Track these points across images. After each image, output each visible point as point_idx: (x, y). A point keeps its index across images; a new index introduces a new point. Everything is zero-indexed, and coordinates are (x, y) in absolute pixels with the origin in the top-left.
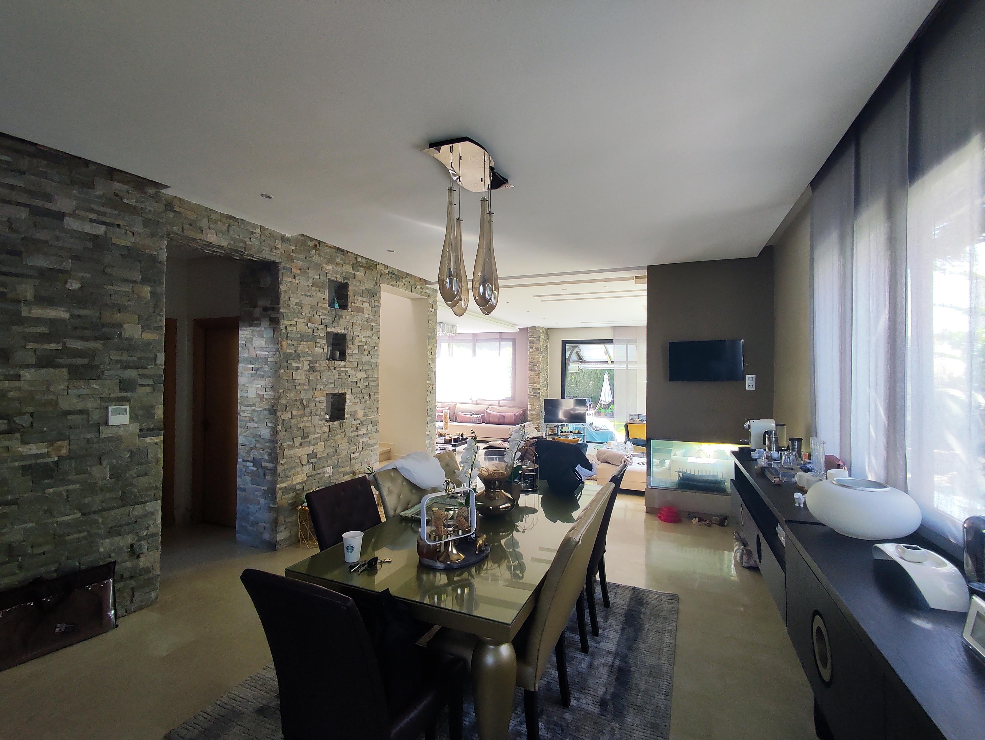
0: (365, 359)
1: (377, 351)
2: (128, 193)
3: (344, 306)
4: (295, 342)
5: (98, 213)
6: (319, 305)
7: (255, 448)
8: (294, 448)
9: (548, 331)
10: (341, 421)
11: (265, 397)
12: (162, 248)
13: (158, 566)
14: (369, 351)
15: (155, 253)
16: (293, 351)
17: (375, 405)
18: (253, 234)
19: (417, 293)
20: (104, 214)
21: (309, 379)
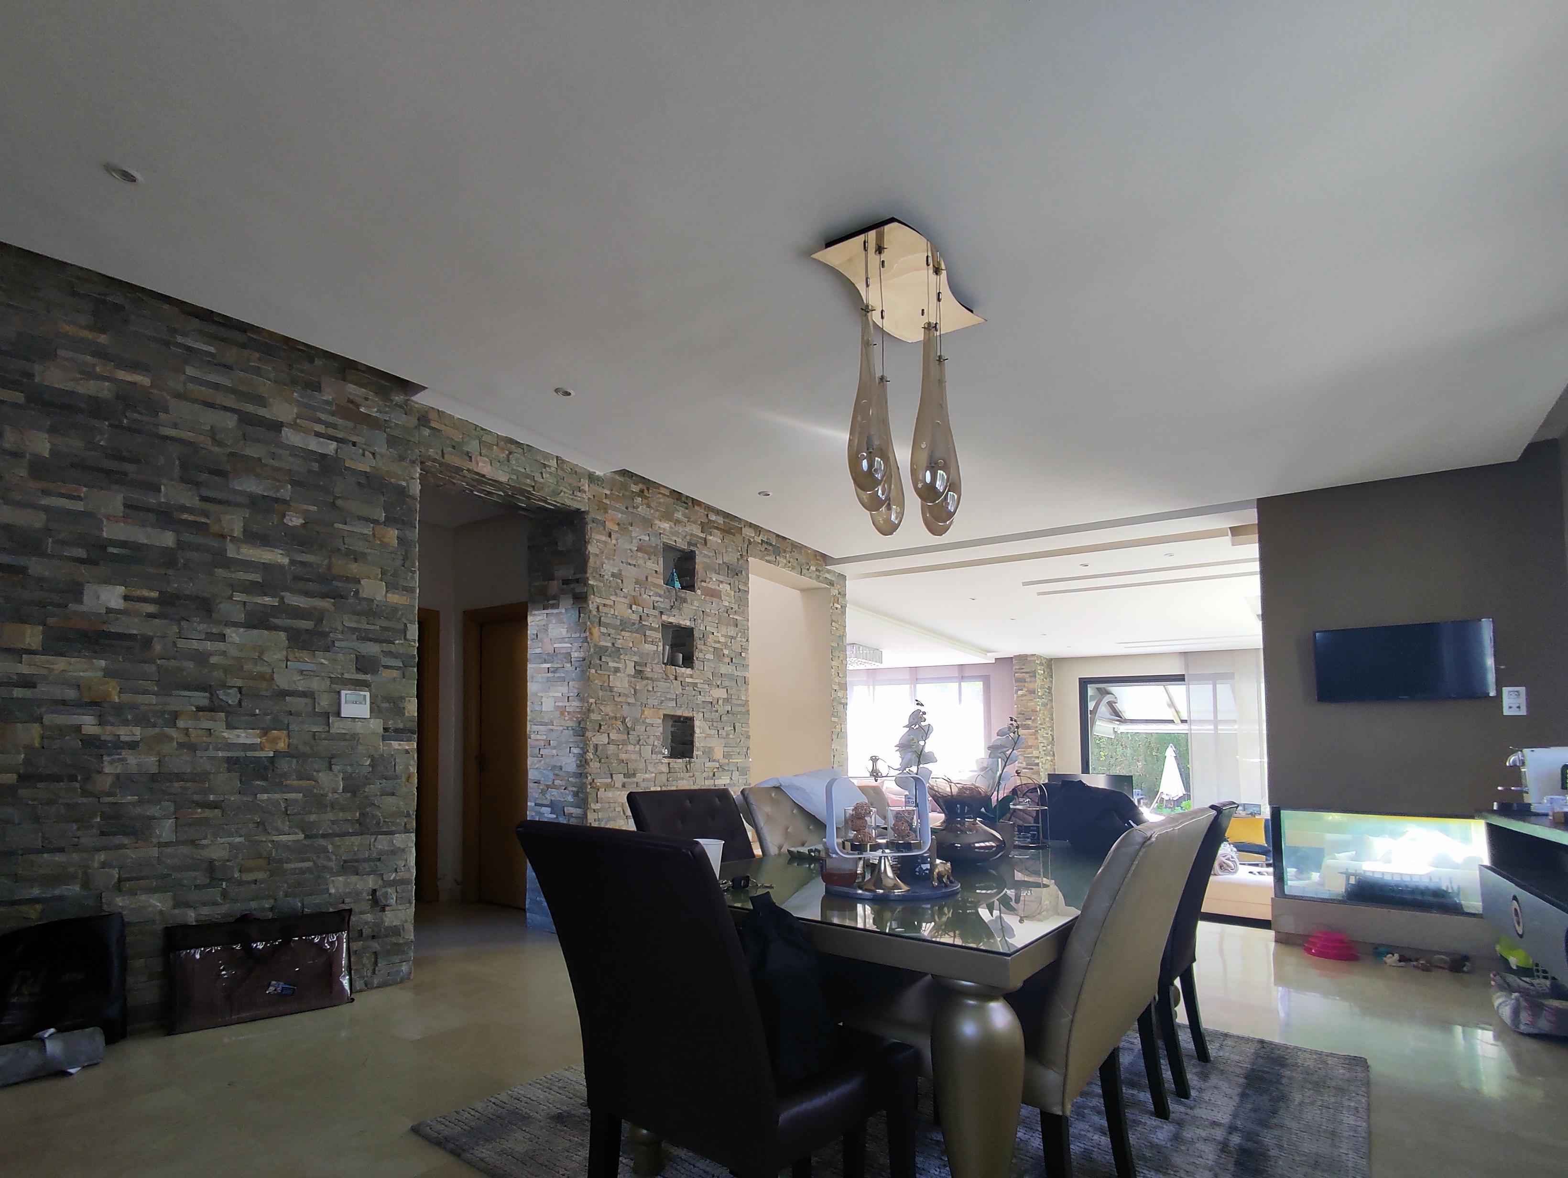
0: (725, 669)
1: (745, 660)
2: (366, 399)
3: (689, 586)
4: (613, 631)
5: (327, 425)
6: (649, 580)
7: (553, 786)
8: (613, 789)
9: (1052, 664)
10: (688, 759)
11: (567, 710)
12: (414, 477)
13: (410, 927)
14: (732, 659)
15: (404, 484)
16: (610, 645)
17: (743, 743)
18: (545, 468)
19: (810, 577)
20: (334, 426)
21: (635, 690)
